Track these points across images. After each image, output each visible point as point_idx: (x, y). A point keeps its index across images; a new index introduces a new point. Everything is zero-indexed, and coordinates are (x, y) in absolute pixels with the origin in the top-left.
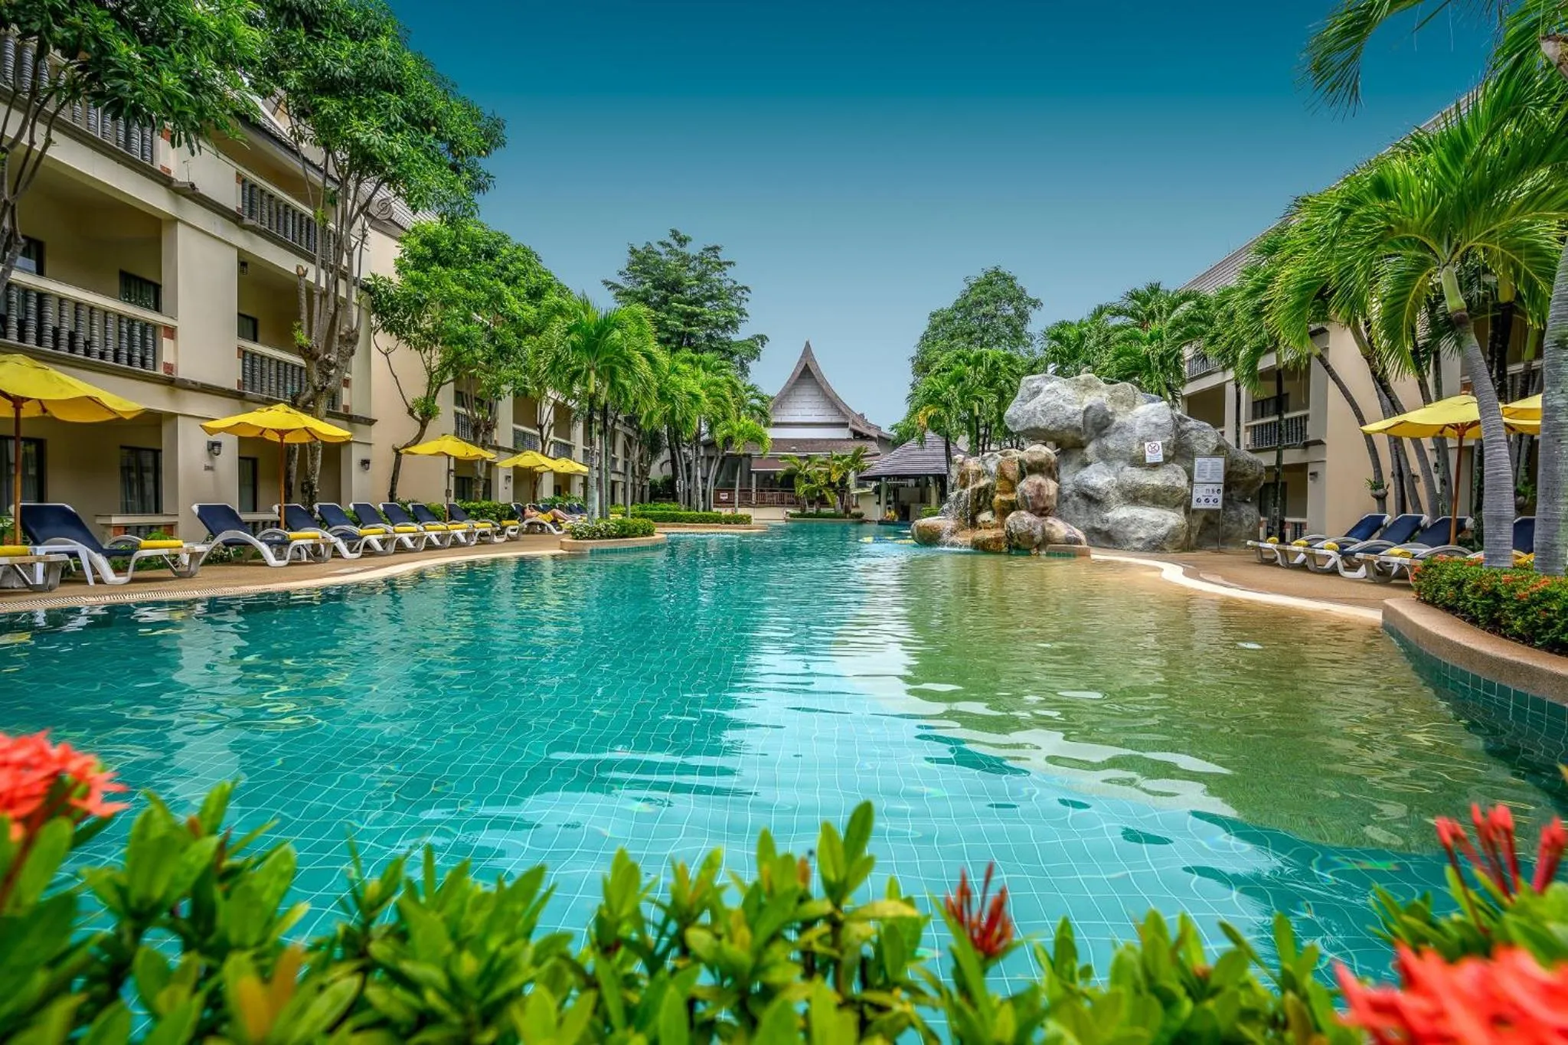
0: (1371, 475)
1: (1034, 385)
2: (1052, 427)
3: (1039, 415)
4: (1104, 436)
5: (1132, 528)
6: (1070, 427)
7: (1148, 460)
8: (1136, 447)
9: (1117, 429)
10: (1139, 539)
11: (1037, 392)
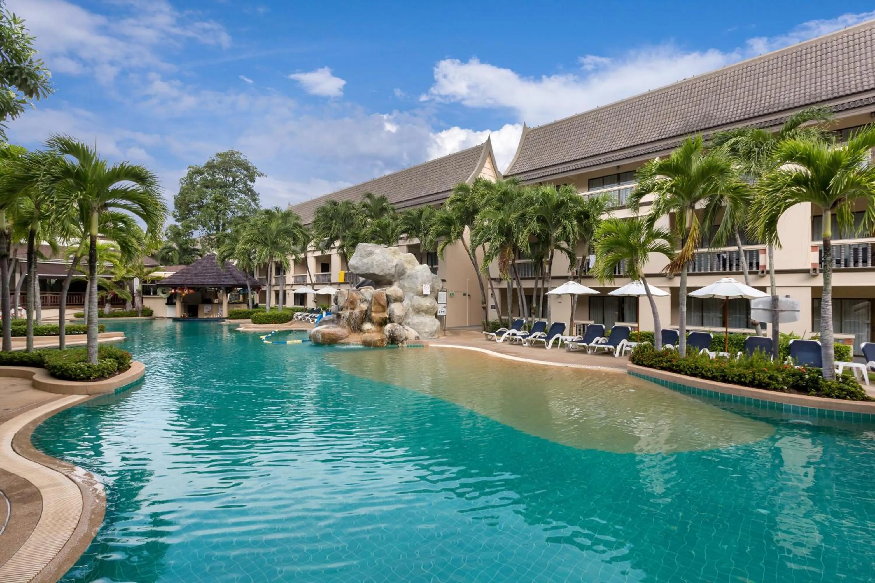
0: (481, 298)
1: (369, 249)
2: (381, 274)
3: (375, 267)
4: (401, 279)
5: (421, 327)
6: (389, 274)
7: (424, 293)
8: (419, 286)
9: (409, 276)
10: (425, 332)
11: (370, 254)
